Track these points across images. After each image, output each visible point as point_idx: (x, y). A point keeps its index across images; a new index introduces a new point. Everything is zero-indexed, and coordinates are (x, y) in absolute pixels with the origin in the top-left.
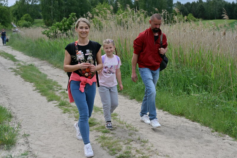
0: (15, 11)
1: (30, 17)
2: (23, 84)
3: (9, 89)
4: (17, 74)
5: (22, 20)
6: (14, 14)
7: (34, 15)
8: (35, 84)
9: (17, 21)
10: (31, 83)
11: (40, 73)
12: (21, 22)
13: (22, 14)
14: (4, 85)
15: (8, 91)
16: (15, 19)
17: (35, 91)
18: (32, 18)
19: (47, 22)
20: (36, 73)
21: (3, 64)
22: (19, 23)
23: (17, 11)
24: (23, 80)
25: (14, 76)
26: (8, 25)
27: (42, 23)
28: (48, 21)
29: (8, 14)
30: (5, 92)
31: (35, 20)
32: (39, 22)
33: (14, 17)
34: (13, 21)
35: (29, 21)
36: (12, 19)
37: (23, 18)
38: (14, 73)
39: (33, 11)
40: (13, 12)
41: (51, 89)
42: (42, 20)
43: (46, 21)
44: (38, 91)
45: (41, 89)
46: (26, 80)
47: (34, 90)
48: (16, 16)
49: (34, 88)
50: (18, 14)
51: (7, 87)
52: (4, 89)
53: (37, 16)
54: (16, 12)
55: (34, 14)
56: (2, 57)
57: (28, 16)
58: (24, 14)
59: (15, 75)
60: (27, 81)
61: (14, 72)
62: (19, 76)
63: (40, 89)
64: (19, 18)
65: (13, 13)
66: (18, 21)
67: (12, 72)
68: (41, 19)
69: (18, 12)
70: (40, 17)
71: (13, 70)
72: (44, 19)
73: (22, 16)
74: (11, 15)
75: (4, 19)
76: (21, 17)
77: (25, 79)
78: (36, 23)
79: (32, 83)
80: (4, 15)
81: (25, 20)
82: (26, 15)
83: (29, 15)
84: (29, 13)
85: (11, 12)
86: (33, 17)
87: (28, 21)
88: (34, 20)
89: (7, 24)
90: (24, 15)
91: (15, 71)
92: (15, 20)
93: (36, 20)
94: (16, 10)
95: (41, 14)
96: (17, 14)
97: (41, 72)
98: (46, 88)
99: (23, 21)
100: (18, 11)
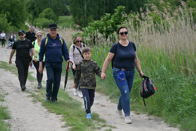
0: (31, 4)
1: (52, 13)
2: (46, 117)
3: (25, 123)
4: (35, 101)
5: (41, 17)
6: (30, 9)
7: (59, 10)
8: (64, 117)
9: (33, 20)
10: (58, 115)
11: (71, 98)
12: (39, 21)
13: (41, 8)
14: (18, 117)
15: (24, 127)
16: (31, 16)
17: (65, 128)
18: (55, 14)
19: (78, 20)
20: (64, 100)
21: (14, 85)
22: (36, 22)
23: (34, 4)
24: (46, 110)
25: (32, 104)
26: (21, 25)
27: (70, 22)
28: (79, 18)
29: (21, 9)
30: (20, 128)
31: (60, 17)
32: (66, 21)
33: (29, 12)
34: (28, 19)
35: (51, 20)
36: (27, 17)
37: (43, 14)
38: (31, 99)
39: (57, 4)
40: (28, 5)
41: (89, 126)
42: (70, 17)
43: (76, 19)
44: (69, 127)
45: (75, 125)
46: (49, 111)
47: (63, 127)
48: (32, 12)
49: (64, 123)
50: (35, 9)
51: (21, 120)
52: (18, 124)
53: (63, 12)
54: (33, 6)
55: (58, 8)
56: (12, 74)
57: (49, 11)
58: (45, 9)
59: (33, 101)
60: (52, 112)
61: (33, 98)
62: (39, 104)
63: (72, 125)
64: (36, 15)
65: (29, 7)
66: (35, 20)
67: (28, 96)
68: (68, 15)
69: (35, 6)
70: (66, 14)
71: (29, 94)
72: (74, 16)
73: (40, 12)
74: (24, 10)
75: (15, 17)
76: (39, 14)
77: (48, 108)
78: (62, 22)
79: (60, 116)
80: (16, 10)
81: (45, 17)
82: (47, 9)
83: (52, 10)
84: (51, 7)
85: (25, 6)
86: (58, 13)
87: (49, 19)
88: (58, 18)
89: (19, 24)
90: (44, 11)
91: (32, 96)
92: (30, 18)
93: (62, 18)
94: (32, 2)
95: (68, 8)
96: (33, 8)
97: (73, 97)
98: (82, 124)
99: (42, 19)
100: (36, 4)
